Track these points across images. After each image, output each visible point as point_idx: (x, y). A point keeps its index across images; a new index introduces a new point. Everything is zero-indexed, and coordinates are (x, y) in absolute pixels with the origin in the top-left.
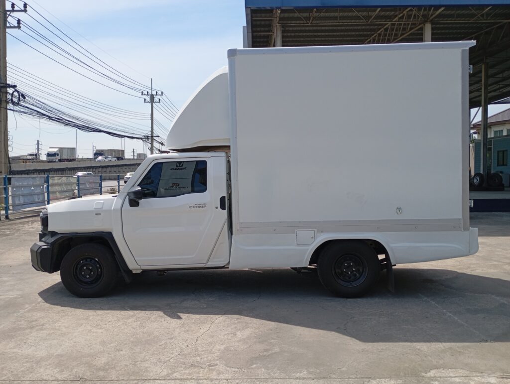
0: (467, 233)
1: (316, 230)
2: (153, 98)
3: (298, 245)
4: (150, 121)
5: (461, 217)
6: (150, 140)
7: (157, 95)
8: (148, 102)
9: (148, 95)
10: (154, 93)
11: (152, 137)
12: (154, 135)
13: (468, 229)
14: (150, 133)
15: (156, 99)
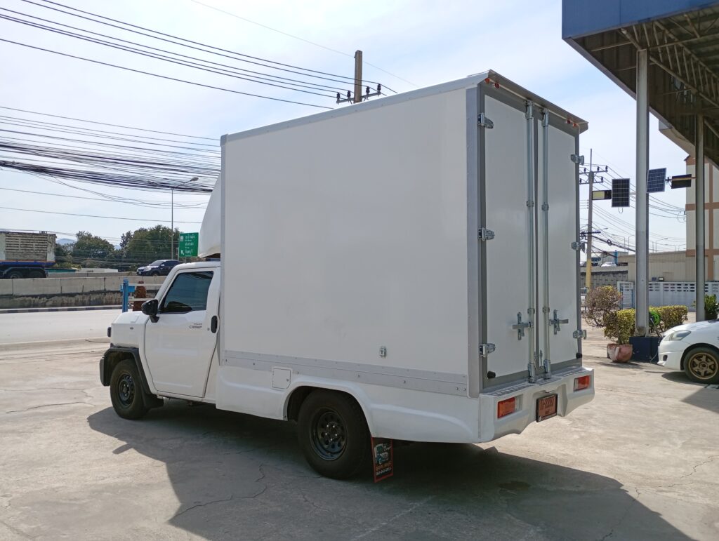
0: (475, 402)
1: (292, 370)
2: (593, 177)
3: (275, 388)
4: (588, 210)
5: (466, 373)
6: (587, 238)
7: (598, 172)
8: (586, 183)
9: (585, 173)
10: (594, 169)
11: (590, 233)
12: (593, 230)
13: (477, 397)
14: (587, 227)
15: (597, 179)
